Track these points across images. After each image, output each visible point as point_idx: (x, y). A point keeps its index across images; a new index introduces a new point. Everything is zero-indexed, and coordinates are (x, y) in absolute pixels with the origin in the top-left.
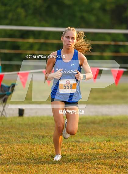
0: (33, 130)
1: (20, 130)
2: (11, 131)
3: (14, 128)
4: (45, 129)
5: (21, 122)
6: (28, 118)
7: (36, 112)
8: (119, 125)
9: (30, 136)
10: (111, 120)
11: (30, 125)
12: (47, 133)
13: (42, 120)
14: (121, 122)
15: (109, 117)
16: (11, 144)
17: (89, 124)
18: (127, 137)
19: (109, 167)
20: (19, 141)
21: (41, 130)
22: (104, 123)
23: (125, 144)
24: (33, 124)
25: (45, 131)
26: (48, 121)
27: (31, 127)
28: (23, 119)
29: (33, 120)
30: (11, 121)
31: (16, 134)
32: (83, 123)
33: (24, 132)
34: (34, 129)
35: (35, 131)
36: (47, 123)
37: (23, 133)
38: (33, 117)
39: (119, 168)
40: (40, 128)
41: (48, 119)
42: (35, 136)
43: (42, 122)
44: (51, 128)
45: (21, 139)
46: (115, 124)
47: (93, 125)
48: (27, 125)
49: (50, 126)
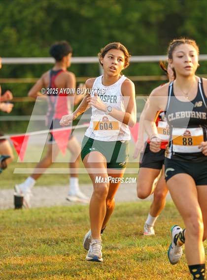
0: (41, 231)
1: (18, 232)
2: (4, 234)
3: (8, 229)
4: (59, 228)
5: (19, 219)
7: (43, 200)
9: (36, 242)
11: (34, 223)
13: (54, 212)
16: (4, 258)
17: (132, 215)
20: (18, 251)
21: (54, 230)
24: (40, 220)
25: (60, 232)
26: (63, 215)
27: (36, 226)
28: (22, 213)
29: (39, 213)
30: (3, 217)
31: (12, 240)
32: (122, 215)
33: (25, 235)
34: (40, 229)
35: (43, 232)
36: (62, 218)
37: (24, 237)
38: (39, 209)
40: (52, 227)
41: (63, 212)
42: (44, 241)
43: (54, 216)
44: (70, 225)
45: (21, 248)
47: (138, 217)
48: (29, 222)
49: (67, 224)
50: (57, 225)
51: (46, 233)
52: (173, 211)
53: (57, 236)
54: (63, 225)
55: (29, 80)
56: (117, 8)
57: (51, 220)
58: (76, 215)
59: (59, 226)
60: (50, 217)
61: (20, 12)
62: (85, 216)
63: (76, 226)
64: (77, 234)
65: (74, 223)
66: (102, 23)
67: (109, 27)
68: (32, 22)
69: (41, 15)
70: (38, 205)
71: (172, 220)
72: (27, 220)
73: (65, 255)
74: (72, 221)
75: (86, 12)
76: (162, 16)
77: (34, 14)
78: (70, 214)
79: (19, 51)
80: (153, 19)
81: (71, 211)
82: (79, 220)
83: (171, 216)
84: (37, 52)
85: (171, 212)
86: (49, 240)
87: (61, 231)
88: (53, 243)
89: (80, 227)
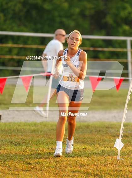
4: (21, 135)
6: (5, 124)
7: (13, 118)
8: (95, 132)
9: (6, 143)
10: (88, 127)
11: (6, 131)
12: (24, 140)
13: (19, 126)
14: (98, 129)
15: (86, 124)
18: (103, 145)
19: (85, 175)
21: (18, 136)
22: (81, 130)
23: (101, 152)
24: (10, 130)
25: (22, 138)
26: (25, 127)
27: (8, 133)
29: (10, 126)
34: (10, 135)
35: (11, 137)
36: (24, 129)
38: (10, 123)
39: (95, 176)
40: (17, 134)
41: (25, 125)
42: (11, 142)
43: (19, 128)
44: (28, 134)
46: (92, 131)
48: (4, 131)
49: (27, 133)
50: (20, 134)
51: (13, 138)
52: (91, 129)
53: (20, 140)
54: (24, 134)
55: (10, 45)
56: (66, 5)
57: (17, 130)
58: (33, 128)
59: (22, 134)
60: (17, 128)
61: (7, 3)
62: (38, 129)
63: (32, 135)
64: (32, 139)
65: (31, 133)
66: (56, 14)
67: (60, 16)
68: (14, 10)
69: (19, 6)
70: (10, 120)
71: (90, 134)
72: (2, 129)
73: (23, 152)
74: (29, 131)
75: (47, 6)
76: (93, 12)
77: (15, 5)
78: (29, 127)
79: (4, 27)
80: (87, 13)
81: (29, 126)
82: (34, 131)
83: (90, 132)
84: (15, 28)
85: (90, 130)
86: (14, 142)
88: (17, 144)
89: (34, 135)
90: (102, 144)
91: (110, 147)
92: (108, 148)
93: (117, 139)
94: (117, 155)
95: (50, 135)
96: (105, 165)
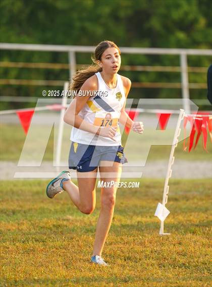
50: (16, 197)
51: (5, 203)
53: (15, 207)
54: (21, 197)
57: (11, 192)
58: (35, 189)
60: (11, 190)
64: (33, 205)
65: (32, 196)
74: (30, 194)
78: (30, 188)
86: (7, 210)
87: (19, 203)
89: (37, 200)
90: (138, 212)
91: (150, 217)
92: (146, 217)
93: (159, 204)
94: (160, 227)
95: (61, 199)
96: (141, 244)
